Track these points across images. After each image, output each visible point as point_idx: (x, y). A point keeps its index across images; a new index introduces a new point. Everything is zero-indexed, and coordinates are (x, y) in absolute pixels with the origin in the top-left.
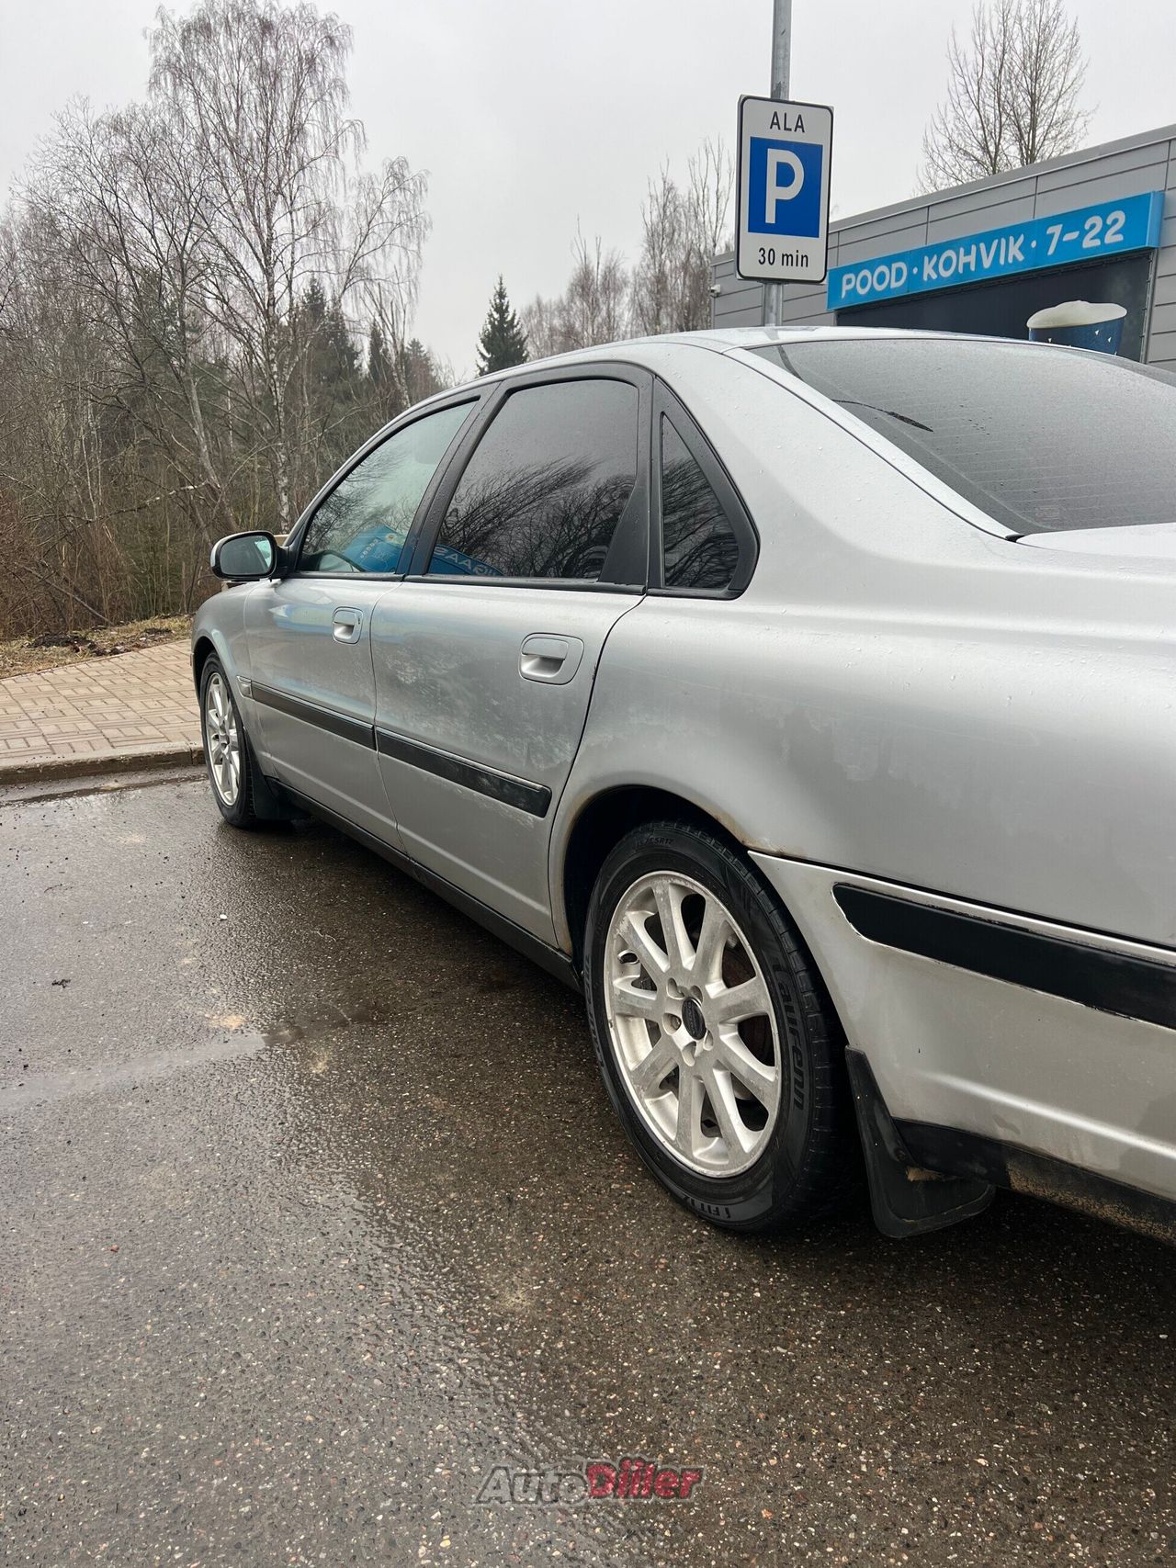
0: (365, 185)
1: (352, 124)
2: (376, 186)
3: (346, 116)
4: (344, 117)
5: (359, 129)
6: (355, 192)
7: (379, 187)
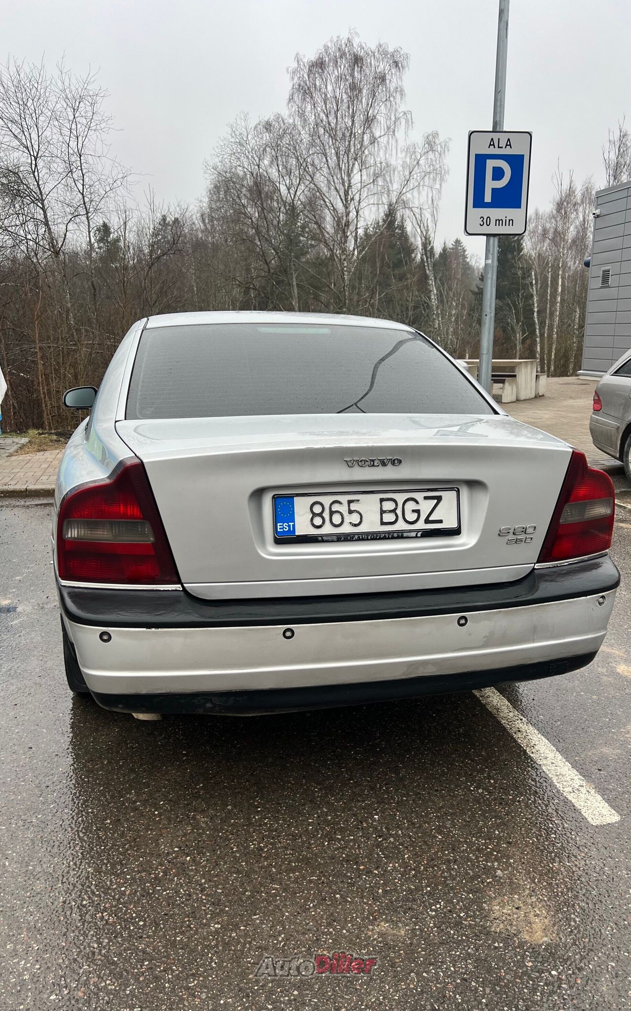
0: (410, 150)
1: (405, 113)
2: (417, 150)
3: (402, 108)
4: (400, 110)
5: (409, 116)
6: (404, 154)
7: (418, 150)
